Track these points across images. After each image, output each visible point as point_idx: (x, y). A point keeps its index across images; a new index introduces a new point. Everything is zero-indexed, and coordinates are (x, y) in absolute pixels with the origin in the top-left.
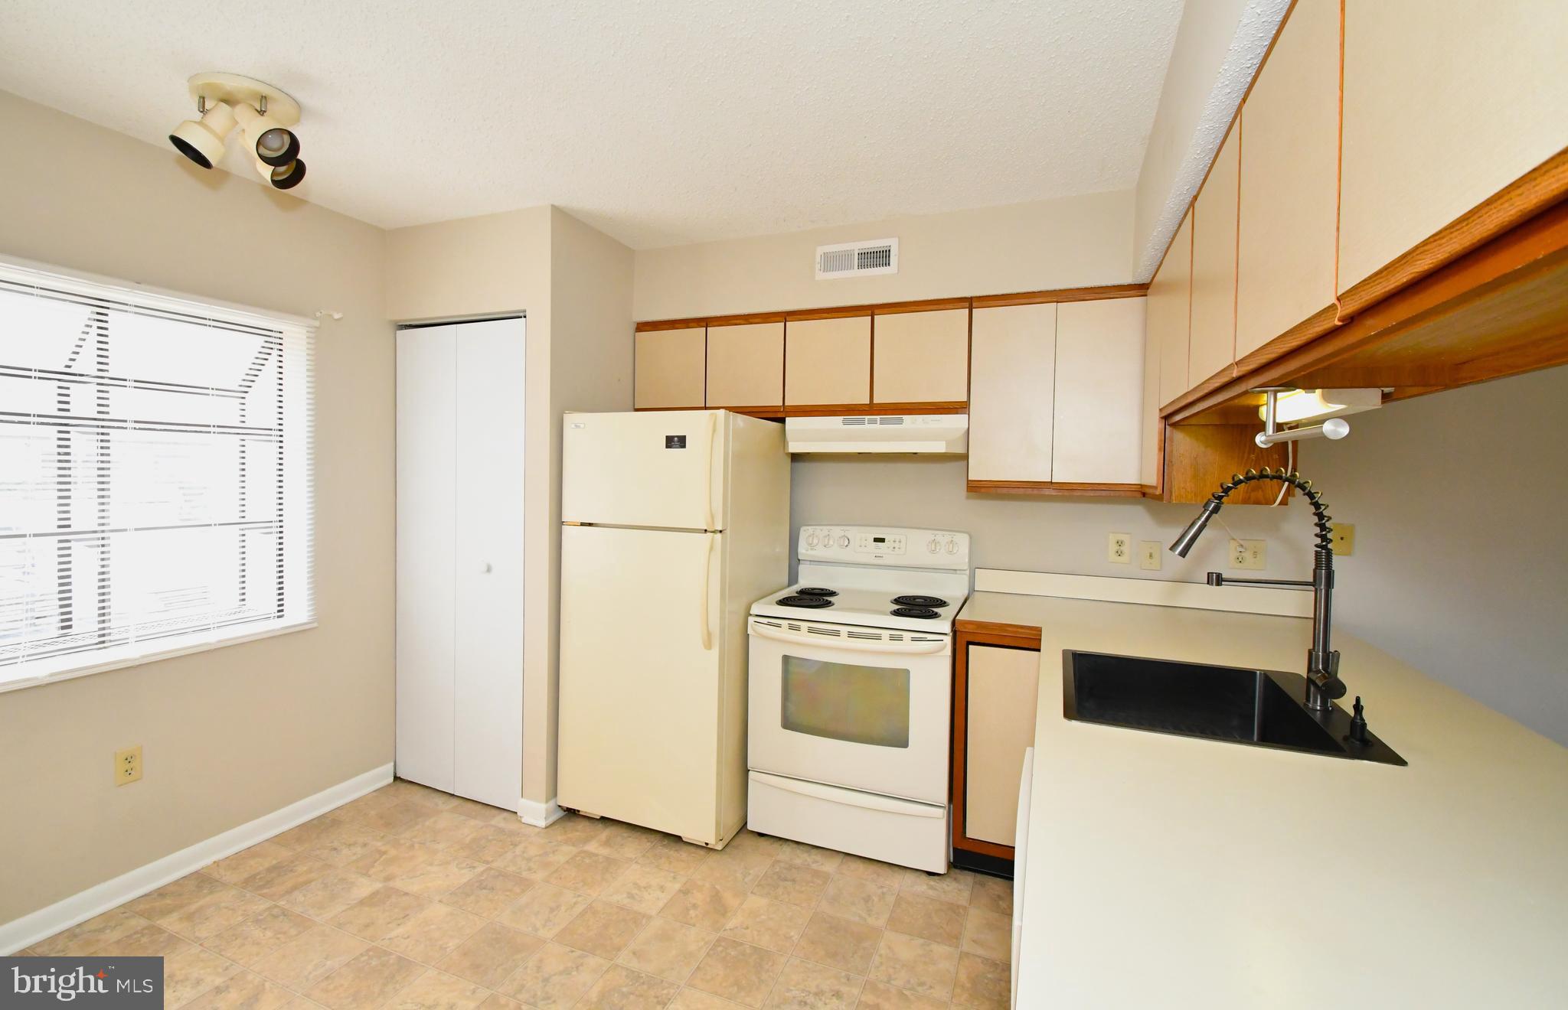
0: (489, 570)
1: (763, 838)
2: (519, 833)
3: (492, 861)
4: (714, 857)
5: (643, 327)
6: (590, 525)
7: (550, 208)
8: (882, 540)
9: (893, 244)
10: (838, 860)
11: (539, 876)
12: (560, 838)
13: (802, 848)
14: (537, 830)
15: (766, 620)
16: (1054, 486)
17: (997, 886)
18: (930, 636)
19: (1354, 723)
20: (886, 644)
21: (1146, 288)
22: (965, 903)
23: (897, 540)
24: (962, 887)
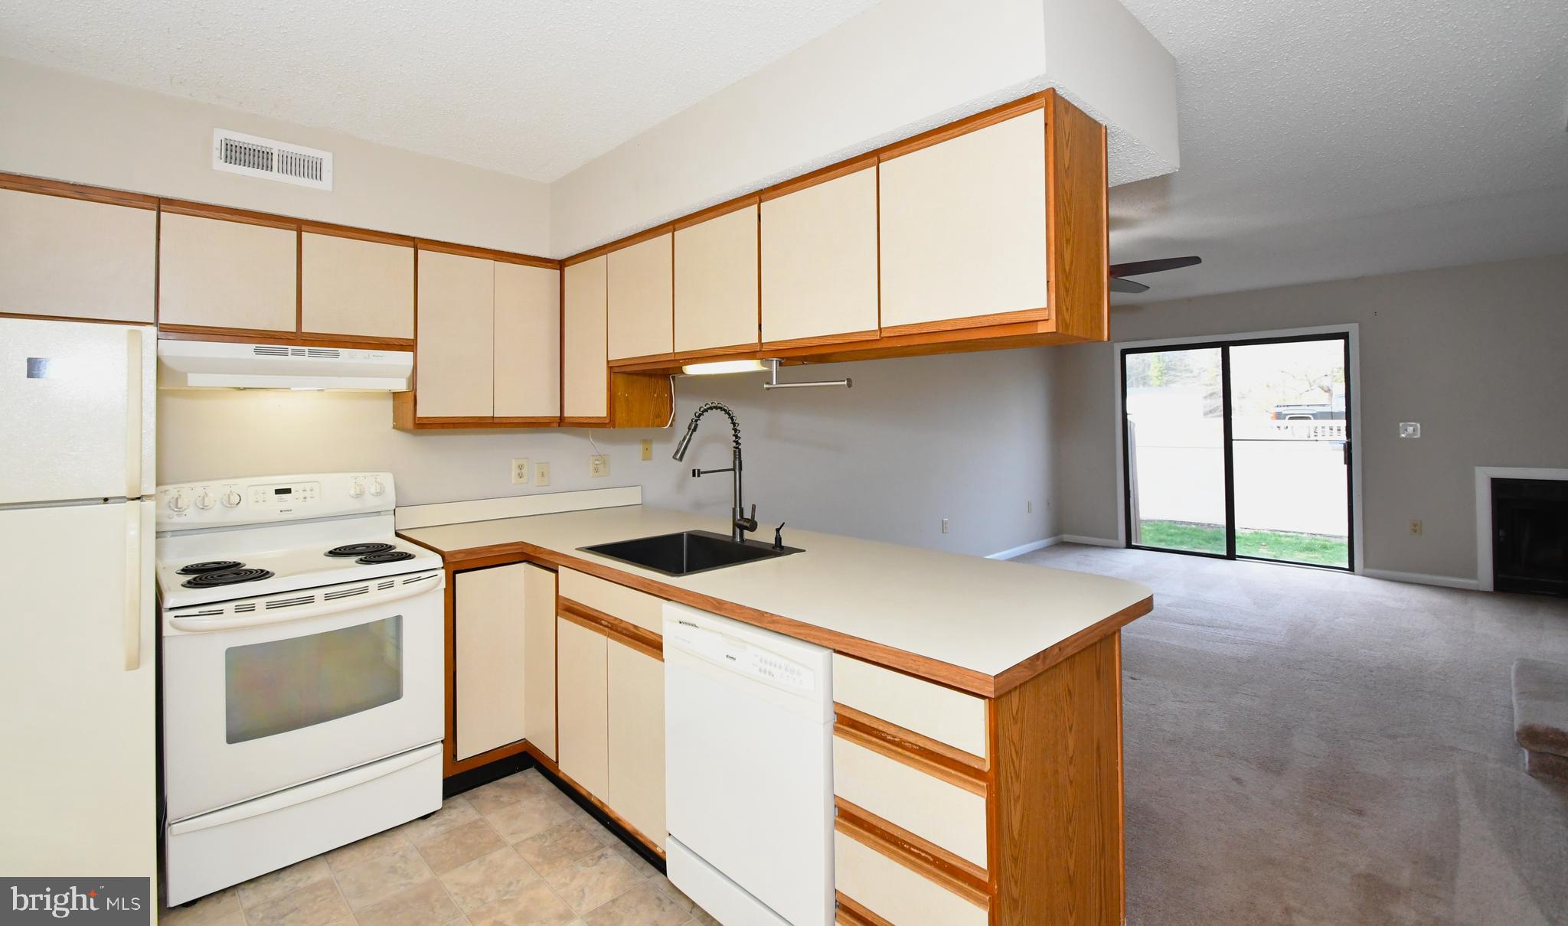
1: (198, 905)
8: (287, 491)
9: (326, 158)
13: (264, 881)
15: (195, 611)
16: (496, 421)
17: (488, 791)
18: (423, 575)
19: (778, 539)
20: (374, 595)
21: (561, 265)
22: (477, 817)
23: (308, 489)
24: (462, 809)
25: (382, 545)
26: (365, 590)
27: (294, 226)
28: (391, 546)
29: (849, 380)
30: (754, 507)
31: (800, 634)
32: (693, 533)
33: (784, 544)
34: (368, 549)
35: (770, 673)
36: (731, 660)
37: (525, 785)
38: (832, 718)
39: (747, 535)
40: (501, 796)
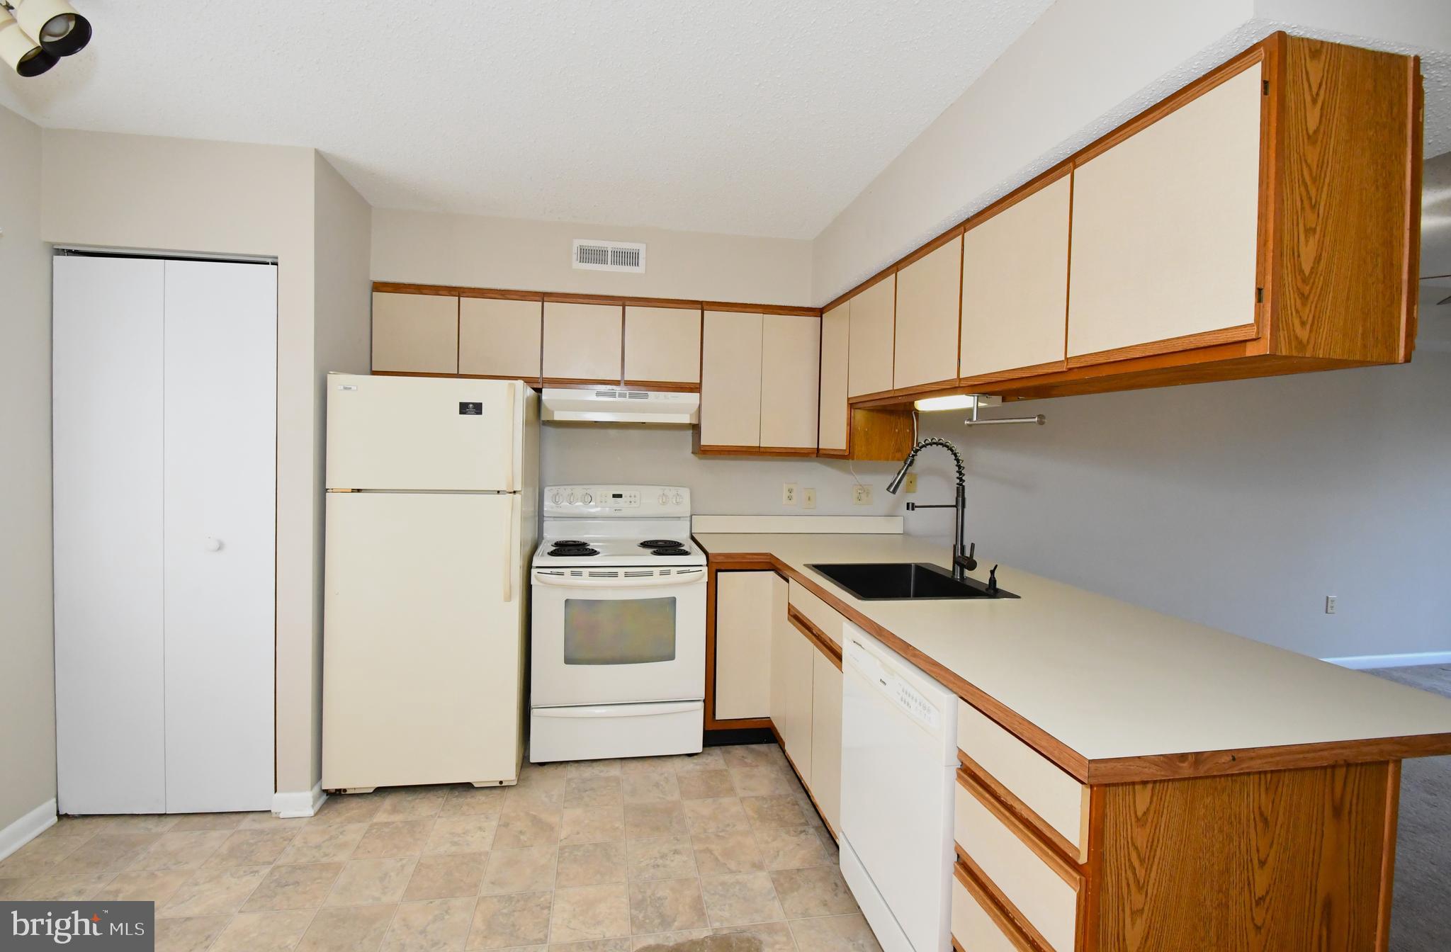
0: (221, 547)
1: (546, 767)
2: (285, 829)
3: (275, 860)
4: (512, 792)
5: (379, 287)
6: (359, 491)
7: (314, 151)
8: (620, 496)
9: (642, 248)
10: (618, 765)
11: (342, 857)
12: (338, 820)
13: (583, 764)
14: (307, 819)
15: (548, 571)
16: (762, 450)
17: (738, 751)
18: (692, 569)
19: (993, 581)
20: (657, 578)
21: (819, 312)
22: (725, 767)
23: (633, 495)
24: (716, 758)
25: (675, 542)
26: (651, 574)
27: (621, 303)
28: (681, 544)
29: (1041, 416)
30: (973, 546)
31: (934, 672)
32: (923, 566)
33: (998, 586)
34: (666, 545)
35: (908, 704)
36: (882, 684)
37: (767, 755)
38: (958, 765)
39: (967, 573)
40: (746, 758)
